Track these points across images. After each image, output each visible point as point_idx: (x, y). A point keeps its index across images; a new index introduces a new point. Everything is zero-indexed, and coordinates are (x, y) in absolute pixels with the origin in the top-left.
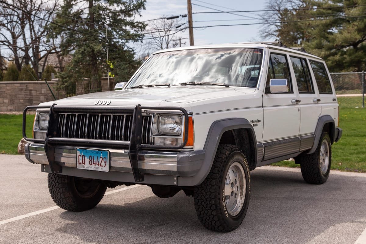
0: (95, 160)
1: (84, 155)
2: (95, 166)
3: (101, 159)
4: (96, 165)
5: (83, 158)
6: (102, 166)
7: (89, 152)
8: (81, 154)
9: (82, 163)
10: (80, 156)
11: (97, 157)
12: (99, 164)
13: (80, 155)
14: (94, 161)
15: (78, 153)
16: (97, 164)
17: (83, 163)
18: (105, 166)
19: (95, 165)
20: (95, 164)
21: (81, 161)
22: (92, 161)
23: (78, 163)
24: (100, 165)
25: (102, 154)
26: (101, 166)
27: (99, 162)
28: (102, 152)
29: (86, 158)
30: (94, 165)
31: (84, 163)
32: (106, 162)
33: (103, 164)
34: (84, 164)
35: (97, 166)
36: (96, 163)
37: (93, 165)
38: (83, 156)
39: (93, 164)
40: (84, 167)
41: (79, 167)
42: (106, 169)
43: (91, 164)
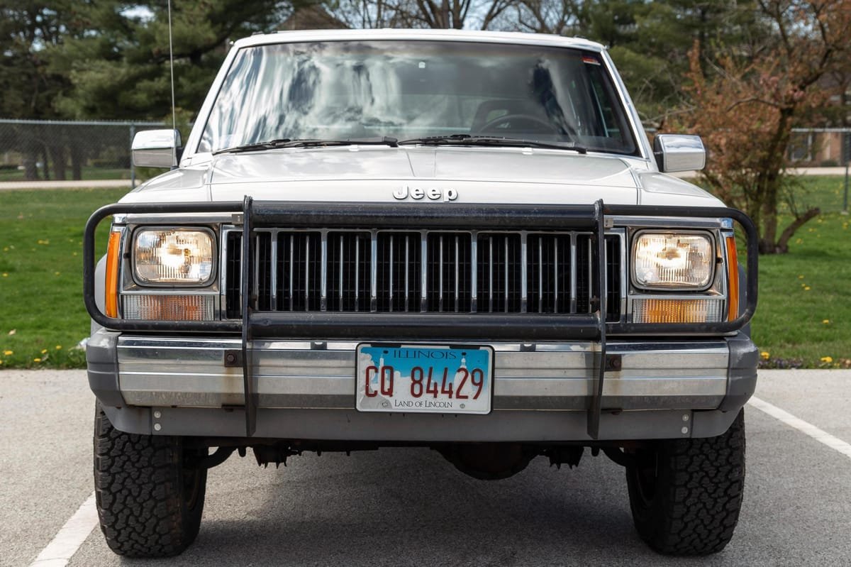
0: (437, 378)
1: (387, 365)
2: (433, 401)
3: (462, 374)
4: (439, 394)
5: (387, 376)
6: (466, 397)
7: (411, 354)
8: (377, 363)
9: (379, 393)
10: (372, 371)
11: (446, 370)
12: (450, 393)
13: (373, 364)
14: (432, 381)
15: (363, 359)
16: (443, 392)
17: (383, 392)
18: (476, 397)
19: (435, 396)
20: (435, 392)
21: (375, 386)
22: (425, 382)
23: (364, 392)
24: (454, 395)
25: (463, 360)
26: (458, 397)
27: (451, 385)
28: (464, 351)
29: (397, 374)
30: (432, 395)
31: (390, 393)
32: (480, 384)
33: (469, 389)
34: (387, 397)
35: (443, 398)
36: (439, 389)
37: (427, 397)
38: (383, 369)
39: (428, 391)
40: (388, 404)
41: (363, 405)
42: (481, 406)
43: (417, 391)
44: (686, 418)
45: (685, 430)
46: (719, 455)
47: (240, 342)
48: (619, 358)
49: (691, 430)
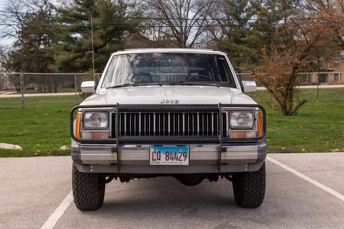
0: (173, 155)
1: (159, 151)
2: (172, 161)
3: (180, 154)
4: (174, 160)
5: (158, 154)
6: (182, 160)
7: (165, 148)
8: (156, 151)
9: (156, 159)
10: (154, 153)
11: (176, 152)
12: (177, 159)
13: (154, 151)
14: (172, 156)
15: (152, 150)
16: (175, 159)
17: (158, 159)
18: (184, 160)
19: (173, 160)
20: (173, 159)
21: (155, 158)
22: (170, 156)
23: (152, 159)
24: (178, 160)
25: (181, 150)
26: (179, 160)
27: (177, 157)
28: (181, 147)
29: (161, 154)
30: (172, 160)
31: (159, 159)
32: (186, 157)
33: (182, 158)
34: (159, 161)
35: (175, 161)
36: (174, 158)
37: (170, 160)
38: (157, 152)
39: (171, 159)
40: (159, 163)
41: (152, 163)
42: (186, 163)
43: (167, 159)
44: (247, 166)
45: (246, 169)
46: (258, 177)
47: (116, 145)
48: (226, 148)
49: (248, 169)
